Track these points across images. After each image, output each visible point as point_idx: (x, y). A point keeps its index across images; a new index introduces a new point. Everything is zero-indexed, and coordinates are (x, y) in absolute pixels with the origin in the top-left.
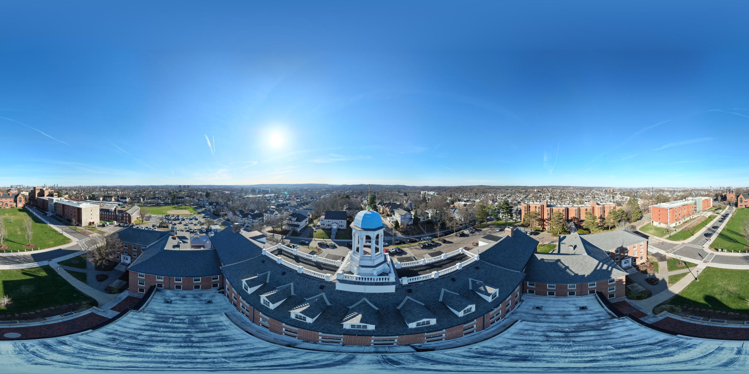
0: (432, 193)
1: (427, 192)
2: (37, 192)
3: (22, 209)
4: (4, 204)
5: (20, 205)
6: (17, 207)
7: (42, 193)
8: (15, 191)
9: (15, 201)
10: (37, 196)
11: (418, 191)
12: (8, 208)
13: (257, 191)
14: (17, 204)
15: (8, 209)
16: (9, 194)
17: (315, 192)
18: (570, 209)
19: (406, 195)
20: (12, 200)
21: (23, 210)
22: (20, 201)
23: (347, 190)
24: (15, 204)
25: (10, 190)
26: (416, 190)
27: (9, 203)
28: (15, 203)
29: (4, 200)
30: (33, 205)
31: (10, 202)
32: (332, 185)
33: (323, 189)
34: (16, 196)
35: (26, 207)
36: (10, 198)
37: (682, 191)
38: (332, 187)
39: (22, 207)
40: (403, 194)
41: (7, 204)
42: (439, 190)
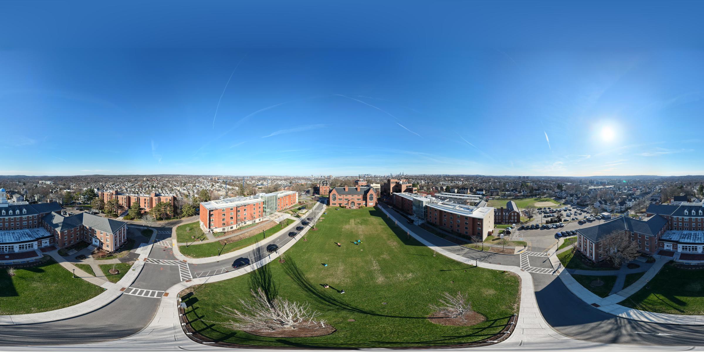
0: (48, 183)
1: (44, 182)
2: (392, 186)
3: (374, 210)
4: (350, 202)
5: (371, 204)
6: (366, 206)
7: (398, 188)
8: (363, 182)
9: (365, 198)
10: (391, 191)
11: (37, 180)
12: (354, 208)
13: (595, 182)
14: (366, 202)
15: (355, 210)
16: (356, 189)
17: (647, 183)
18: (131, 197)
19: (24, 184)
20: (361, 197)
21: (375, 212)
22: (371, 198)
23: (676, 182)
24: (364, 203)
25: (359, 181)
26: (35, 179)
27: (356, 202)
28: (365, 201)
29: (350, 197)
30: (388, 203)
31: (358, 199)
32: (661, 177)
33: (653, 180)
34: (366, 192)
35: (379, 206)
36: (358, 194)
37: (285, 179)
38: (662, 178)
39: (374, 207)
40: (22, 184)
41: (353, 202)
42: (56, 180)
